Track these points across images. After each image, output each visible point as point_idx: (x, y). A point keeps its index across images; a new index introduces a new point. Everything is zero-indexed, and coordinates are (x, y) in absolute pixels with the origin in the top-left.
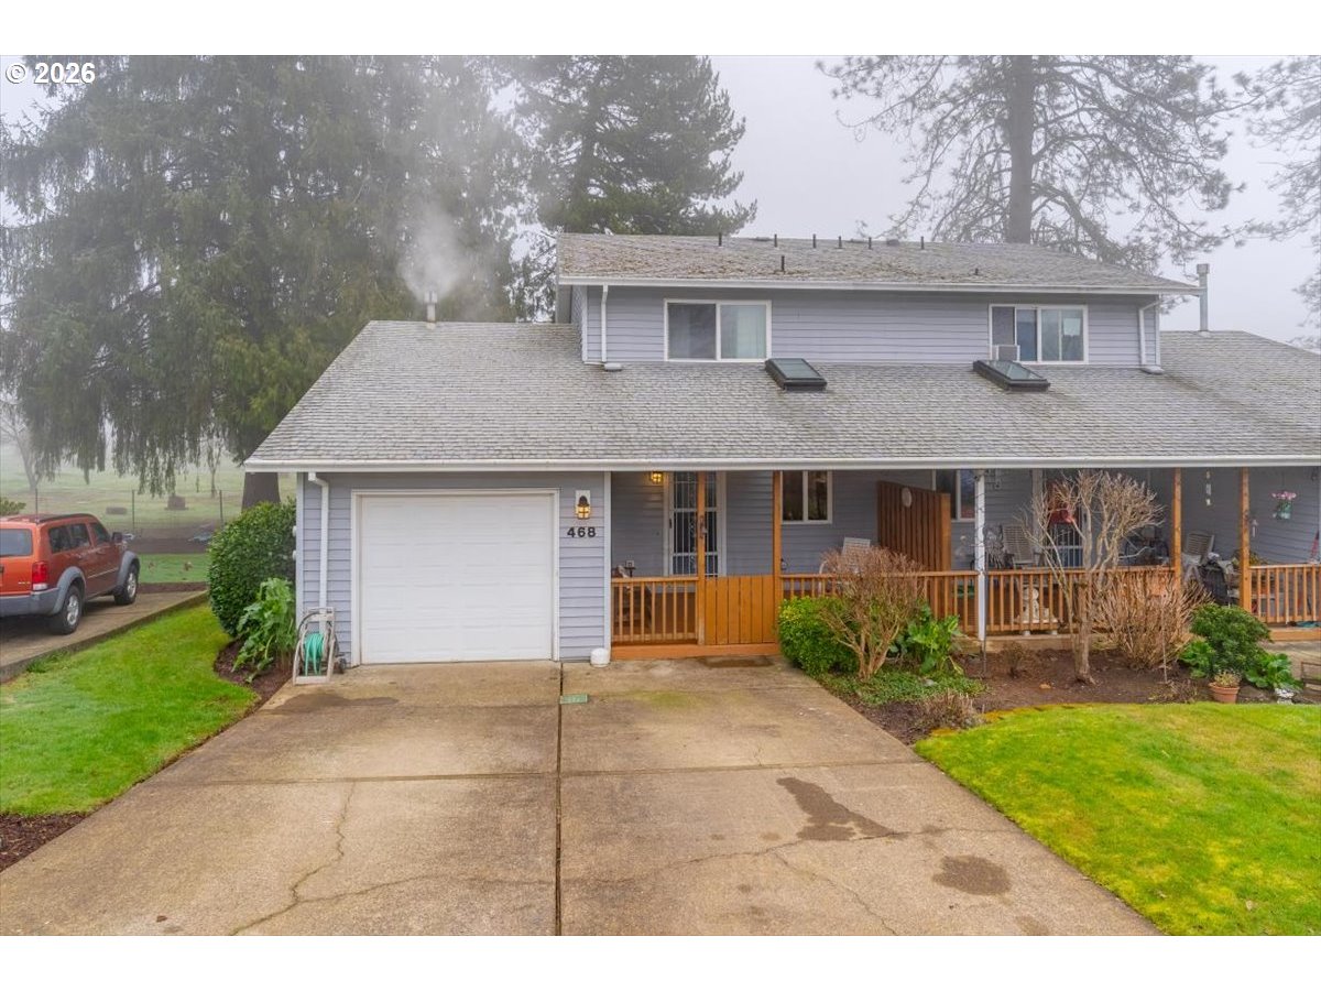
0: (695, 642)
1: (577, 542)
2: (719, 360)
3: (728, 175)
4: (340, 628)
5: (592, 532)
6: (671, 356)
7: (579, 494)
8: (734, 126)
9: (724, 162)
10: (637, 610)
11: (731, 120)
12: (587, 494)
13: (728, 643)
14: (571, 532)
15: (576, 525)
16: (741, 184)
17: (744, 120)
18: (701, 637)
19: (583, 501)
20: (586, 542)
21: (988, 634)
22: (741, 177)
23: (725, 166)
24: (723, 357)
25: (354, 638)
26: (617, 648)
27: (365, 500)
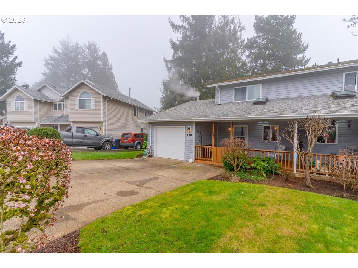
0: (211, 161)
1: (188, 137)
2: (247, 100)
3: (306, 59)
4: (152, 148)
5: (191, 135)
6: (235, 100)
7: (189, 127)
8: (305, 46)
9: (303, 56)
10: (208, 154)
11: (303, 44)
12: (190, 127)
13: (219, 162)
14: (187, 135)
15: (188, 133)
16: (310, 61)
17: (308, 43)
18: (213, 160)
19: (189, 128)
20: (190, 137)
21: (297, 171)
22: (310, 59)
23: (304, 57)
24: (248, 99)
25: (155, 151)
26: (196, 160)
27: (157, 128)
